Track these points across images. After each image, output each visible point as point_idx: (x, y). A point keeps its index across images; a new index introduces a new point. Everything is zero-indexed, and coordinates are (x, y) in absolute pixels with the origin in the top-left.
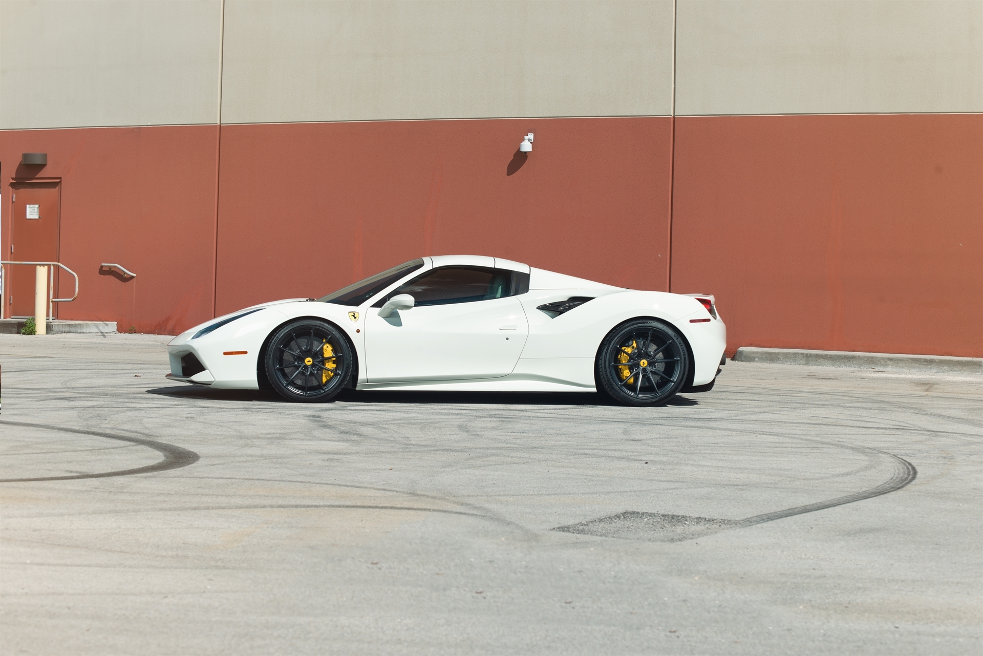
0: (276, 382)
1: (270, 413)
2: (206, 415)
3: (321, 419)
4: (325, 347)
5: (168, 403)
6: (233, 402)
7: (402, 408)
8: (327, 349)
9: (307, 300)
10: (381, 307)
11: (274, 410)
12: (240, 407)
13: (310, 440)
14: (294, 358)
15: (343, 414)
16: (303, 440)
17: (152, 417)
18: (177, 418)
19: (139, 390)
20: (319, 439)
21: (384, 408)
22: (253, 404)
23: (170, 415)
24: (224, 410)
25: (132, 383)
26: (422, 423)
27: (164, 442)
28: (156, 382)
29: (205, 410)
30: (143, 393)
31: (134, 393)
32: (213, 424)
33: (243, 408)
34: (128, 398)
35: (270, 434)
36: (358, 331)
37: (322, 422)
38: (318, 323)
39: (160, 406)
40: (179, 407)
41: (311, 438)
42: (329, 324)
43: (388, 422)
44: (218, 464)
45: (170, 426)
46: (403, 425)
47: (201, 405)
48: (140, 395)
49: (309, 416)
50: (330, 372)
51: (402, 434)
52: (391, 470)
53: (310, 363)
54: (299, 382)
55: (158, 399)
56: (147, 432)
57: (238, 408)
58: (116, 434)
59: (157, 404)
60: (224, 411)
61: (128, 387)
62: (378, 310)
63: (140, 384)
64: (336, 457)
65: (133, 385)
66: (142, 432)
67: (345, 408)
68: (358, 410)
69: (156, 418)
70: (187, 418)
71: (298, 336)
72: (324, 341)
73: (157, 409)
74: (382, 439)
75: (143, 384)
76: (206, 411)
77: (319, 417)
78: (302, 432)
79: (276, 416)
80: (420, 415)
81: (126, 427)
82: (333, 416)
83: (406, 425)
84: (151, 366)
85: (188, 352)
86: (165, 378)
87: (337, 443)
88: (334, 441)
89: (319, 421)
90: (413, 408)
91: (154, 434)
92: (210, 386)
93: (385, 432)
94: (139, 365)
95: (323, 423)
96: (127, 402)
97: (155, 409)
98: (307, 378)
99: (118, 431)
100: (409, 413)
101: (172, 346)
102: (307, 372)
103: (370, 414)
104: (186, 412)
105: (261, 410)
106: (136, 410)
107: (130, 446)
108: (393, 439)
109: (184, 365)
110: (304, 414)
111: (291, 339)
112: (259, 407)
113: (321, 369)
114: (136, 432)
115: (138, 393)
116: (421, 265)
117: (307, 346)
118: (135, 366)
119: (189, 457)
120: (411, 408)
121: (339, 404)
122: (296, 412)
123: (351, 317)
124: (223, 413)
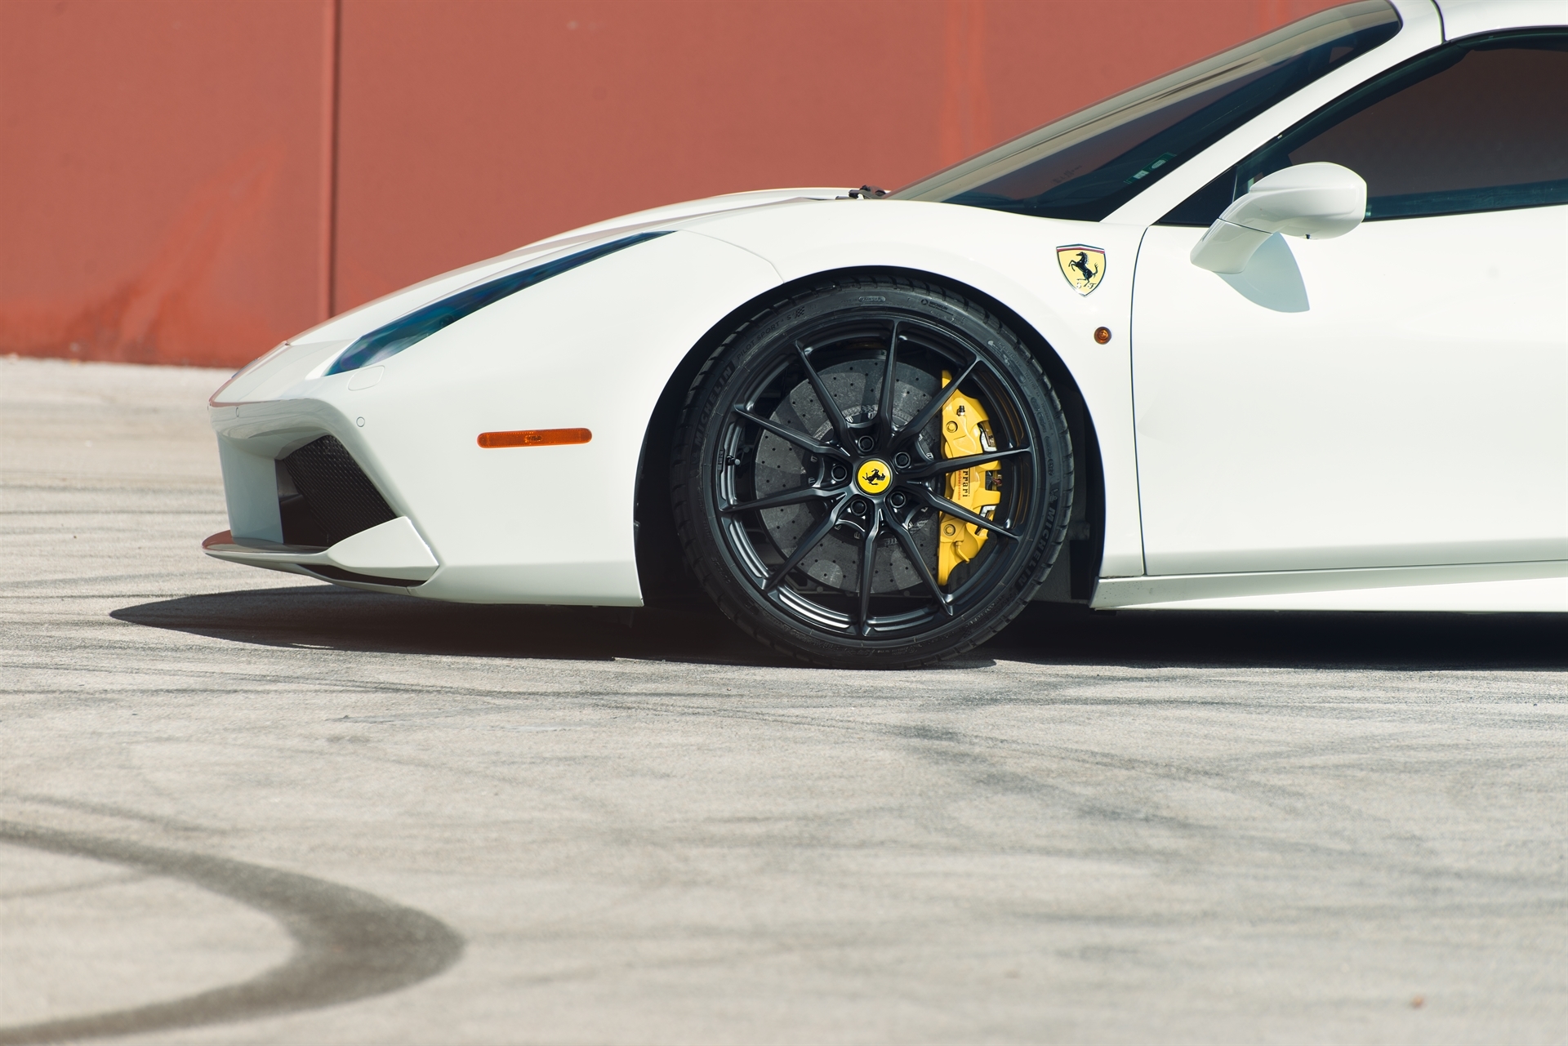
0: (727, 571)
1: (715, 719)
2: (421, 728)
3: (963, 748)
4: (949, 411)
5: (226, 668)
6: (524, 662)
7: (1317, 693)
8: (957, 419)
9: (853, 195)
10: (1208, 225)
11: (728, 704)
12: (565, 687)
13: (954, 850)
14: (805, 462)
15: (1053, 720)
16: (917, 847)
17: (169, 739)
18: (289, 743)
19: (76, 606)
20: (996, 847)
21: (1233, 692)
22: (619, 676)
23: (256, 729)
24: (497, 701)
25: (33, 578)
26: (1443, 765)
27: (267, 862)
28: (143, 571)
29: (409, 705)
30: (101, 624)
31: (57, 624)
32: (468, 773)
33: (583, 694)
34: (35, 648)
35: (754, 820)
36: (1102, 335)
37: (976, 759)
38: (916, 297)
39: (192, 682)
40: (280, 686)
41: (955, 841)
42: (966, 306)
43: (1283, 762)
44: (567, 977)
45: (266, 782)
46: (1360, 774)
47: (382, 678)
48: (89, 634)
49: (904, 731)
50: (972, 528)
51: (1376, 819)
52: (1417, 1004)
53: (881, 486)
54: (832, 575)
55: (176, 649)
56: (165, 809)
57: (558, 694)
58: (21, 819)
59: (175, 673)
60: (498, 709)
61: (20, 592)
62: (1192, 236)
63: (74, 582)
64: (1117, 936)
65: (40, 583)
66: (144, 808)
67: (1053, 694)
68: (1116, 702)
69: (188, 740)
70: (335, 739)
71: (823, 360)
72: (945, 382)
73: (183, 699)
74: (1296, 848)
75: (88, 581)
76: (413, 709)
77: (949, 735)
78: (900, 812)
79: (744, 730)
80: (1414, 727)
81: (63, 785)
82: (1014, 733)
83: (1375, 776)
84: (102, 500)
85: (317, 435)
86: (202, 553)
87: (1090, 867)
88: (1070, 854)
89: (959, 757)
90: (1367, 694)
91: (204, 822)
92: (418, 591)
93: (1292, 811)
94: (46, 495)
95: (982, 767)
96: (37, 666)
97: (171, 698)
98: (869, 553)
99: (29, 807)
100: (1358, 715)
101: (237, 404)
102: (868, 526)
103: (1179, 719)
104: (324, 715)
105: (666, 700)
106: (85, 703)
107: (105, 881)
108: (1345, 846)
109: (291, 492)
110: (875, 720)
111: (797, 373)
112: (651, 687)
113: (936, 515)
114: (116, 812)
115: (76, 624)
116: (1389, 29)
117: (866, 402)
118: (30, 499)
119: (410, 938)
120: (1357, 694)
121: (1009, 672)
122: (835, 712)
123: (1068, 270)
124: (494, 718)
